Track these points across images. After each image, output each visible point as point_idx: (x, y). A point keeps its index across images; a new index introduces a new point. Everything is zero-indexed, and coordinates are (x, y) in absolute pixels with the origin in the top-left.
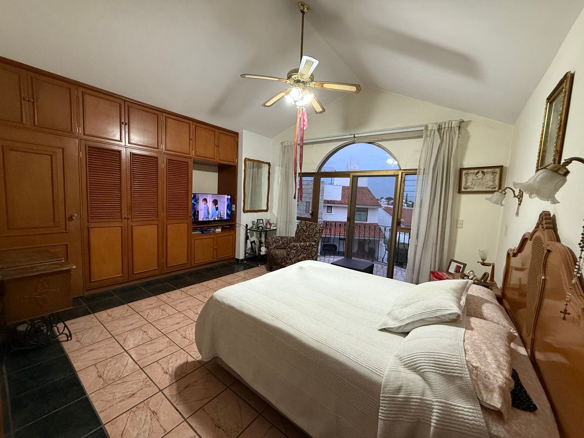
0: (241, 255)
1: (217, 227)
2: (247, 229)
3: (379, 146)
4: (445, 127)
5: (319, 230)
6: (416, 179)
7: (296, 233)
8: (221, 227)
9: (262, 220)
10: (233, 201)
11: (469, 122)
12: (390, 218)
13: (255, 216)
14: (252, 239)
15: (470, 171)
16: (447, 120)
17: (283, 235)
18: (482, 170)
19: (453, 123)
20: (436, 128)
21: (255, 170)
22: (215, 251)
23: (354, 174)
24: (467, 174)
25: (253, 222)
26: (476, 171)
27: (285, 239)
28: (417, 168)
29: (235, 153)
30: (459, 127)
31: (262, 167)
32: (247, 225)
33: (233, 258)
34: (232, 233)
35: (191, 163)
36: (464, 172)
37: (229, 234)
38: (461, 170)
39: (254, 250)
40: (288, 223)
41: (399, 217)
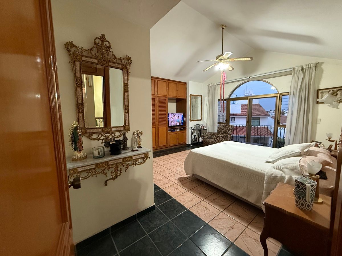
0: (189, 142)
1: (177, 129)
2: (192, 129)
3: (265, 81)
4: (306, 68)
5: (231, 128)
6: (289, 97)
7: (218, 130)
8: (179, 129)
9: (199, 125)
10: (185, 116)
11: (322, 63)
12: (273, 121)
13: (195, 123)
14: (194, 134)
15: (324, 91)
16: (307, 64)
17: (211, 132)
18: (333, 89)
19: (311, 65)
20: (300, 69)
21: (194, 100)
22: (177, 140)
23: (250, 98)
24: (322, 92)
25: (195, 126)
26: (328, 90)
27: (212, 134)
28: (289, 91)
29: (185, 93)
30: (316, 66)
31: (198, 98)
32: (192, 127)
33: (185, 144)
34: (185, 131)
35: (167, 100)
36: (320, 91)
37: (183, 132)
38: (318, 91)
39: (196, 140)
40: (213, 125)
41: (279, 119)
